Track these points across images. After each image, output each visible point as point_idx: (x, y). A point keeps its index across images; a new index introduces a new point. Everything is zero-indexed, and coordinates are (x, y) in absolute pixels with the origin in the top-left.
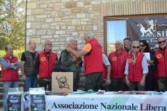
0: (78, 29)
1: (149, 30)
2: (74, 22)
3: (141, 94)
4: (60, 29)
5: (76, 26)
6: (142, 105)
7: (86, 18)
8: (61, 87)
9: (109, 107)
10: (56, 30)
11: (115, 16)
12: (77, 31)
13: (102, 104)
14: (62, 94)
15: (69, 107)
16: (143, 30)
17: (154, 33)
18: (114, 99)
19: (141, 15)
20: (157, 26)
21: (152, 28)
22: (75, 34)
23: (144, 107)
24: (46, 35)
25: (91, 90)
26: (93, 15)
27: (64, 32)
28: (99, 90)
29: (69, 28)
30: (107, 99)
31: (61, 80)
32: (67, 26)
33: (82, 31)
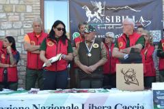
0: (6, 9)
1: (96, 14)
3: (84, 92)
5: (4, 6)
6: (83, 105)
12: (5, 12)
13: (34, 106)
16: (89, 14)
17: (102, 18)
18: (48, 99)
21: (100, 11)
25: (21, 89)
28: (32, 89)
33: (12, 12)
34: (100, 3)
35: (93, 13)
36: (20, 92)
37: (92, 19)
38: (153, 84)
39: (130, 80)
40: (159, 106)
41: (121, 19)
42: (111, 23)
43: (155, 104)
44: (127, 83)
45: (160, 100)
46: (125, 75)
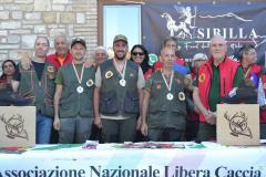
0: (48, 19)
1: (183, 25)
2: (38, 5)
4: (10, 18)
5: (43, 14)
6: (167, 168)
8: (11, 136)
9: (107, 175)
12: (44, 23)
14: (12, 150)
15: (27, 175)
20: (198, 18)
22: (41, 29)
23: (171, 172)
27: (18, 25)
29: (28, 16)
31: (12, 123)
32: (24, 13)
33: (54, 23)
34: (189, 9)
35: (177, 24)
37: (176, 33)
41: (221, 32)
42: (205, 39)
44: (234, 134)
46: (231, 122)
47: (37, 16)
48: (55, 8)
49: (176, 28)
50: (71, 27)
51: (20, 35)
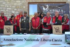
1: (46, 9)
2: (15, 4)
4: (9, 7)
5: (16, 6)
6: (41, 39)
7: (20, 3)
8: (8, 32)
9: (28, 40)
10: (7, 7)
11: (33, 2)
13: (25, 39)
15: (11, 40)
16: (44, 9)
18: (30, 37)
19: (43, 2)
21: (48, 8)
22: (16, 9)
24: (3, 9)
26: (23, 1)
27: (11, 8)
29: (13, 7)
30: (26, 37)
31: (8, 29)
32: (12, 6)
33: (19, 8)
34: (48, 5)
35: (45, 8)
36: (21, 34)
37: (45, 11)
38: (65, 32)
39: (57, 31)
40: (67, 40)
41: (55, 10)
42: (51, 12)
43: (66, 39)
44: (56, 32)
45: (68, 38)
46: (56, 29)
47: (15, 7)
48: (19, 5)
49: (45, 9)
50: (22, 9)
51: (11, 11)
